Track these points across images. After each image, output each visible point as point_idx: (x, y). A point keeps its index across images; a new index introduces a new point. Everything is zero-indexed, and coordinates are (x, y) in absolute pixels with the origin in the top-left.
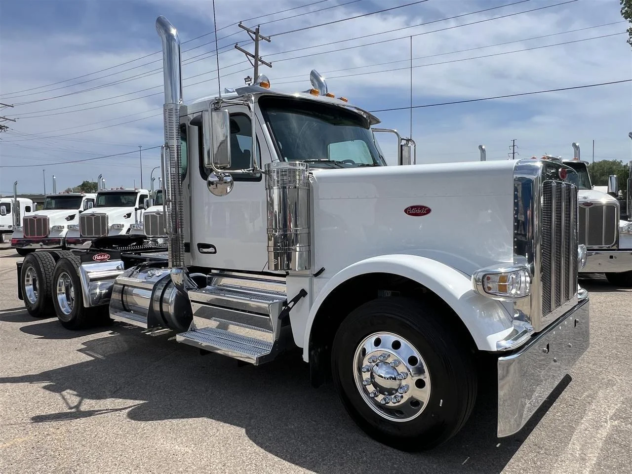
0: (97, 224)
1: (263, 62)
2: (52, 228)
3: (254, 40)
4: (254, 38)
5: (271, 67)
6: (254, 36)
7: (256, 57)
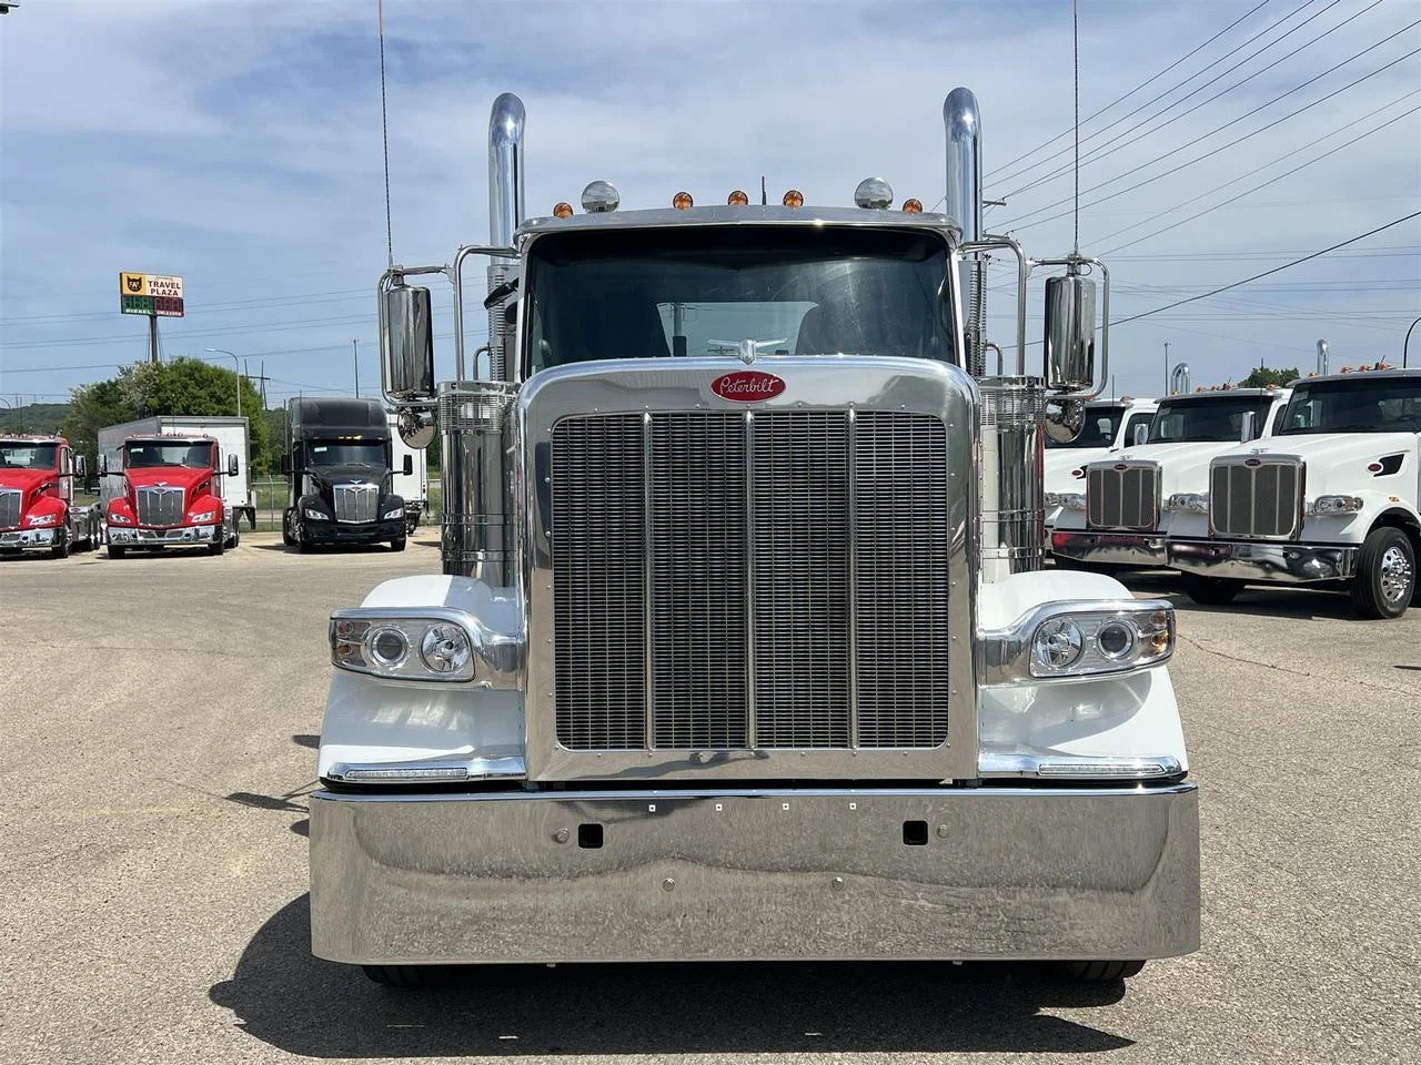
0: (1265, 496)
2: (1170, 502)
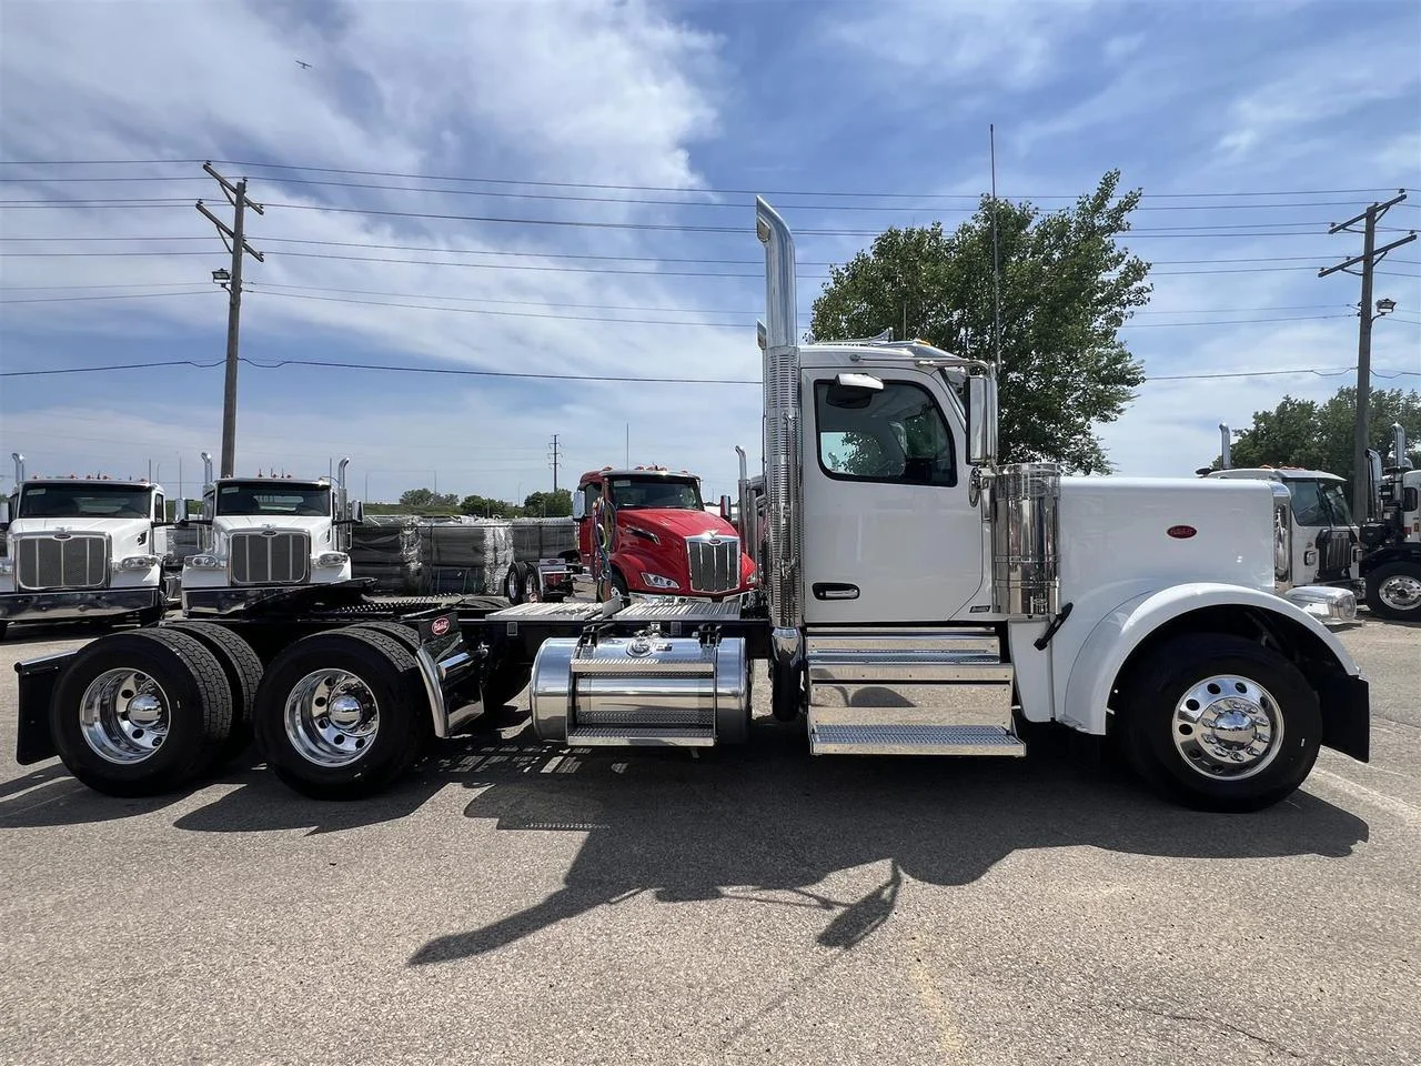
1: (249, 250)
3: (233, 203)
4: (234, 200)
5: (262, 260)
6: (234, 196)
7: (237, 235)
